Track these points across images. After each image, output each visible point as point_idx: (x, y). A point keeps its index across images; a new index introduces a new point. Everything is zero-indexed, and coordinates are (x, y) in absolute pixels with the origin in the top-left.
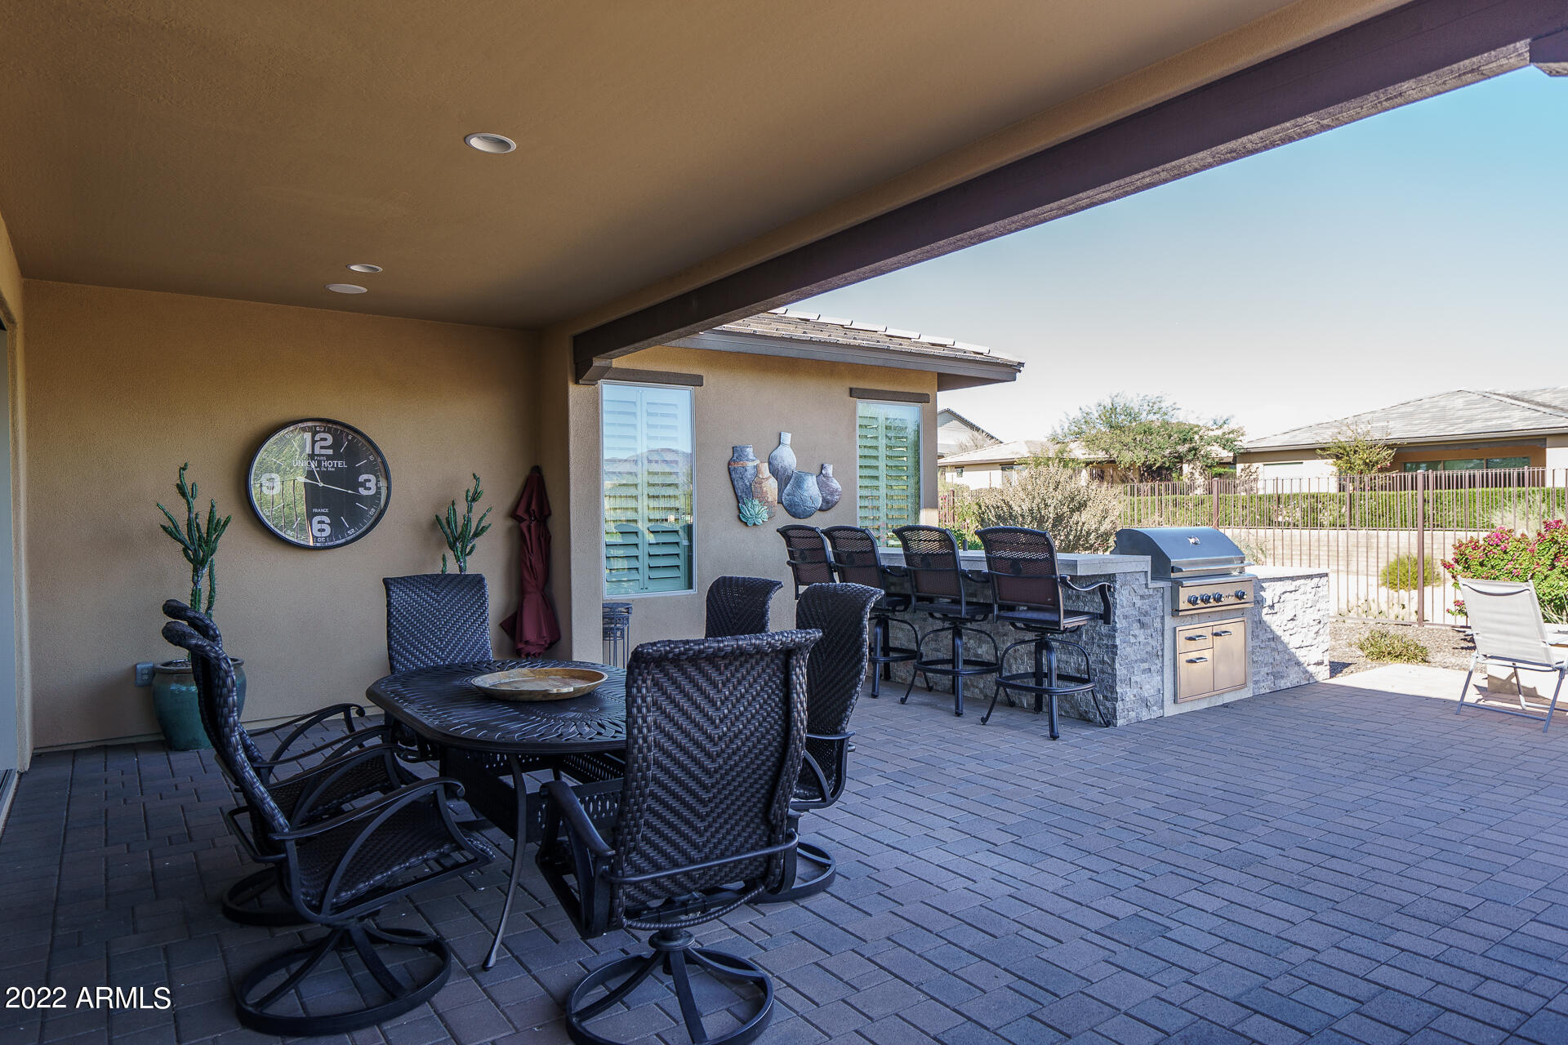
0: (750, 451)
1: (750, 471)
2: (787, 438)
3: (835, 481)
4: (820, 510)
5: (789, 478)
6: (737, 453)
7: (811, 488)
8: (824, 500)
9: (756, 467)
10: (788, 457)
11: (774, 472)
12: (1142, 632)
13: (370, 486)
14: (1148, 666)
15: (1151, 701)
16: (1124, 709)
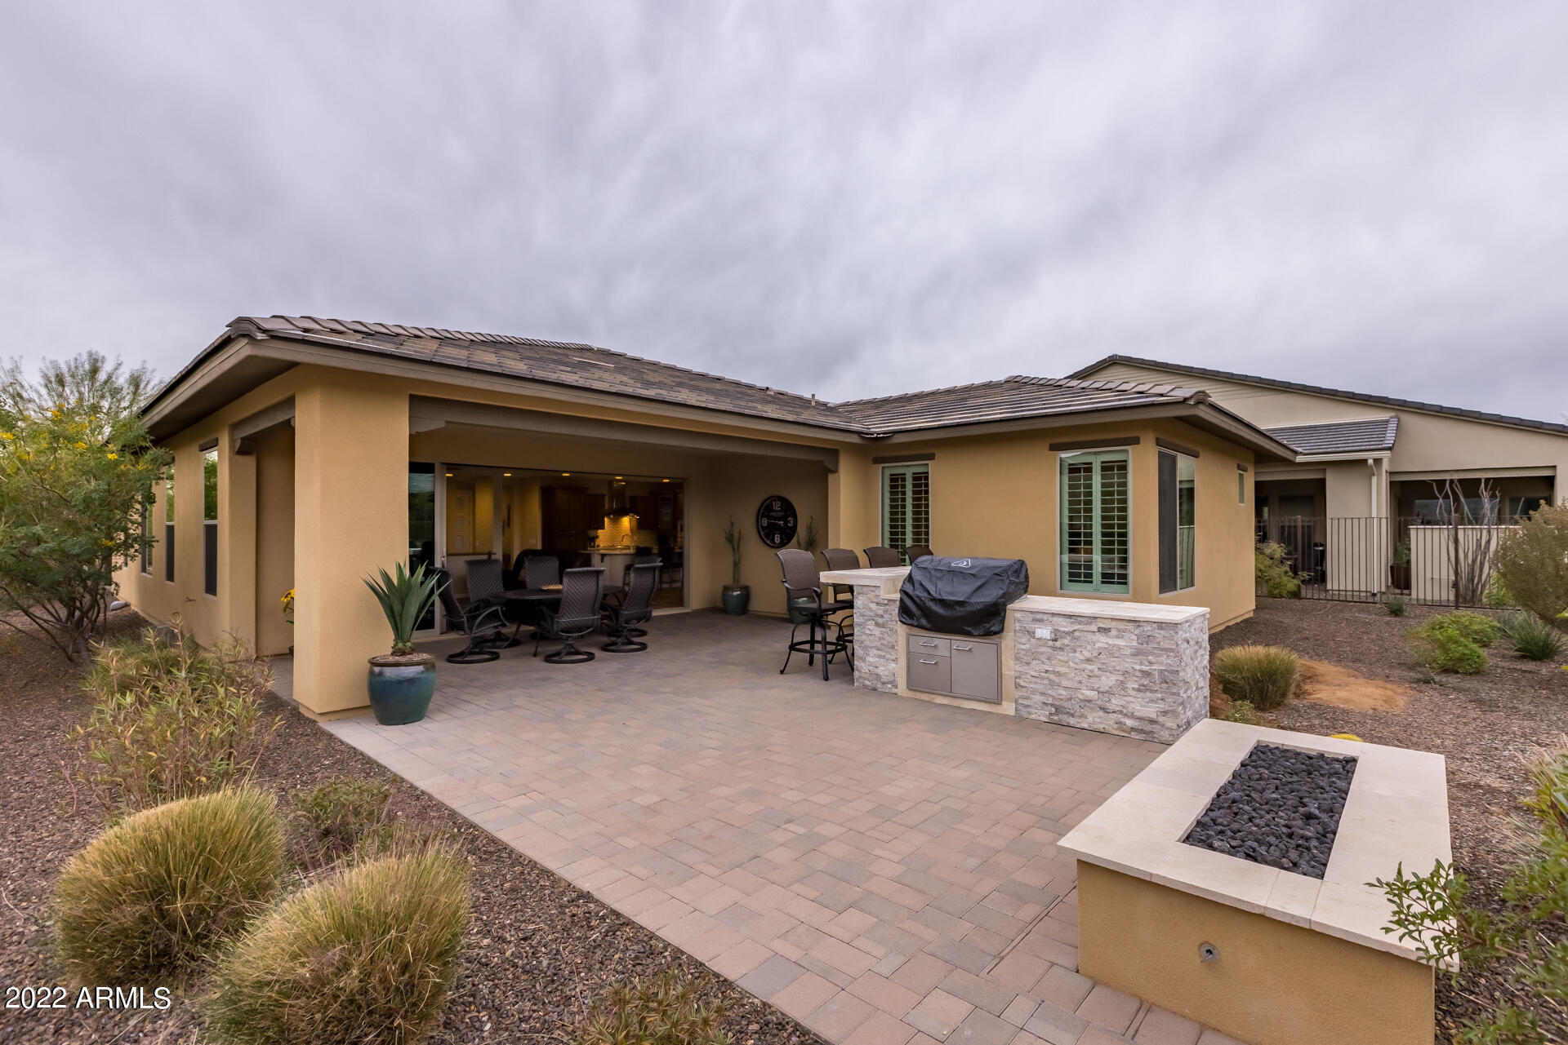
12: (877, 628)
13: (792, 522)
14: (883, 654)
15: (884, 679)
16: (860, 677)
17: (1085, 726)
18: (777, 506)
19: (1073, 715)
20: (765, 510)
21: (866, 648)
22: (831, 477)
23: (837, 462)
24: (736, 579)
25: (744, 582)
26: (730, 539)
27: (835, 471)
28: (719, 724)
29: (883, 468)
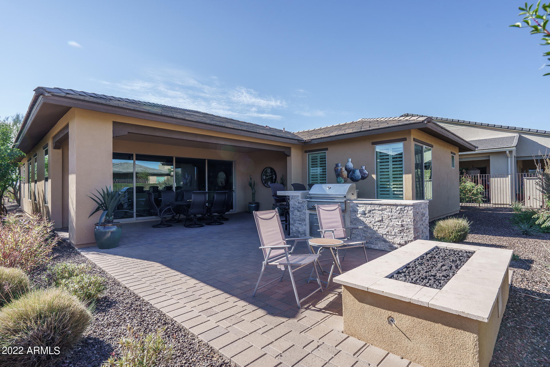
0: (340, 165)
1: (339, 170)
2: (350, 160)
3: (366, 171)
4: (361, 179)
5: (351, 171)
6: (337, 165)
7: (358, 173)
8: (362, 176)
9: (341, 169)
10: (351, 165)
11: (346, 169)
12: (298, 212)
13: (274, 177)
14: (301, 222)
15: (301, 233)
16: (292, 232)
17: (377, 248)
18: (269, 171)
19: (373, 244)
20: (264, 172)
21: (294, 221)
22: (288, 158)
23: (290, 152)
24: (254, 200)
25: (256, 201)
26: (250, 185)
27: (289, 155)
28: (232, 248)
29: (309, 154)
